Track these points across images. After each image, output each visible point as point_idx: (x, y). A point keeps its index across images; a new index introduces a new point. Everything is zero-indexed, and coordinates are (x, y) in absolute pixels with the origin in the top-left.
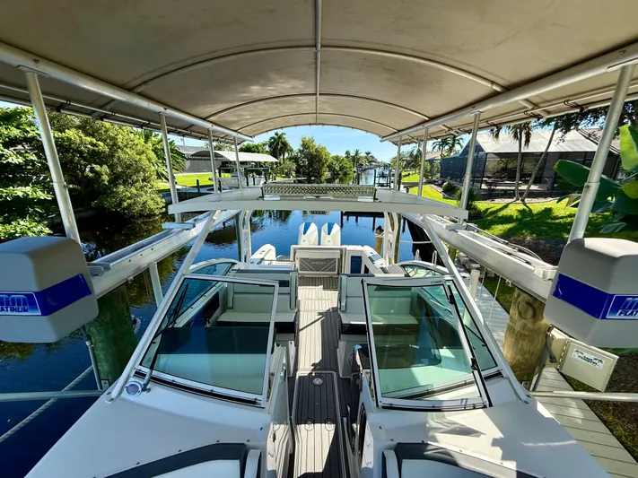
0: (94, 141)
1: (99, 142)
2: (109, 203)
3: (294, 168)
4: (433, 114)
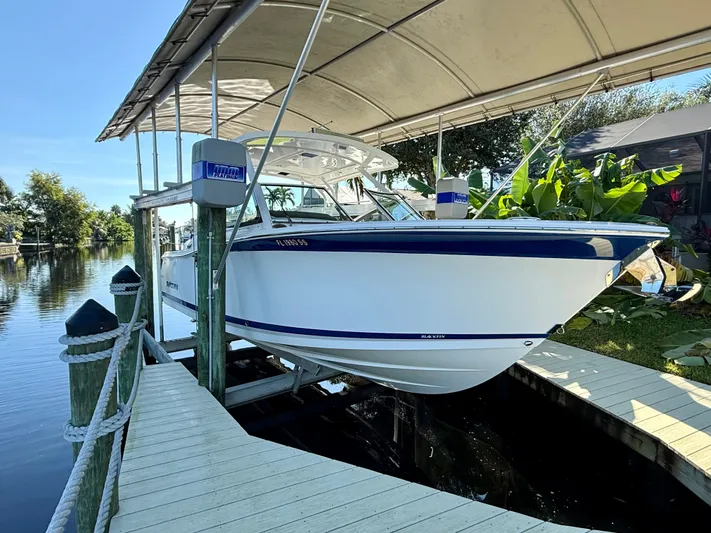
3: (21, 225)
4: (401, 116)
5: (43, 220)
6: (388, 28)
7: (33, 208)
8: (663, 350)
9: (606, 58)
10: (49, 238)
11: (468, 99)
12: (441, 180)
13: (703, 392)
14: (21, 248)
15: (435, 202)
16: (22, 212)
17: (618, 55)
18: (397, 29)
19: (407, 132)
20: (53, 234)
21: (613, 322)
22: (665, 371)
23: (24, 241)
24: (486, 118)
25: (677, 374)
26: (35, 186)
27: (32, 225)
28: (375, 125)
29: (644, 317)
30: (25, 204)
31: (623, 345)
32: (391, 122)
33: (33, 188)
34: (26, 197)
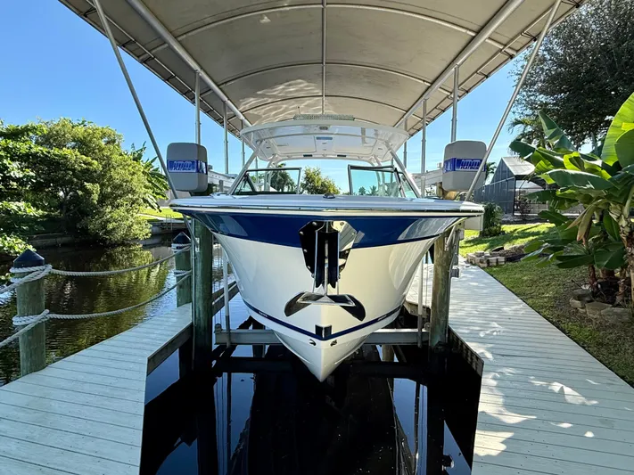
0: (89, 159)
1: (94, 161)
2: (93, 225)
11: (471, 41)
24: (510, 55)
28: (421, 94)
32: (429, 88)
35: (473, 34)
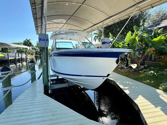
3: (35, 52)
4: (95, 24)
5: (39, 51)
6: (82, 4)
7: (37, 48)
8: (161, 83)
9: (138, 3)
10: (40, 54)
11: (108, 18)
12: (103, 39)
13: (165, 95)
14: (35, 56)
15: (101, 44)
16: (35, 49)
17: (141, 2)
18: (84, 4)
19: (98, 27)
20: (41, 53)
21: (152, 75)
22: (158, 89)
23: (36, 55)
24: (114, 22)
25: (161, 90)
26: (38, 44)
27: (37, 52)
28: (91, 26)
29: (161, 74)
30: (36, 48)
31: (151, 81)
32: (94, 25)
33: (37, 44)
34: (36, 46)
35: (109, 17)
